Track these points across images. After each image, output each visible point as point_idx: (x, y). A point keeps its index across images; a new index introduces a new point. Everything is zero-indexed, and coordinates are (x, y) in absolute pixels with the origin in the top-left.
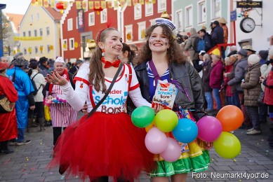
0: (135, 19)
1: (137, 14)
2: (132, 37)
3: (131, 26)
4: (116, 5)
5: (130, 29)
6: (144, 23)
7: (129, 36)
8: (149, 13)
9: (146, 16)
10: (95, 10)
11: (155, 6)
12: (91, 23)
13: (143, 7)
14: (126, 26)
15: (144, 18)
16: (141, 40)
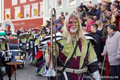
0: (13, 5)
1: (14, 2)
2: (10, 17)
3: (9, 9)
5: (8, 12)
6: (19, 7)
7: (8, 16)
9: (21, 3)
14: (6, 10)
15: (19, 4)
16: (17, 18)
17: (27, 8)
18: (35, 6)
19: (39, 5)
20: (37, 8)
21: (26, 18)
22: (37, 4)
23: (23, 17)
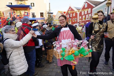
1: (83, 14)
4: (78, 12)
5: (80, 17)
6: (84, 16)
7: (80, 19)
8: (86, 13)
10: (73, 13)
11: (88, 11)
12: (71, 16)
13: (84, 12)
15: (84, 15)
16: (83, 20)
17: (87, 16)
18: (90, 15)
19: (92, 15)
20: (91, 16)
21: (87, 20)
22: (91, 14)
23: (86, 19)
